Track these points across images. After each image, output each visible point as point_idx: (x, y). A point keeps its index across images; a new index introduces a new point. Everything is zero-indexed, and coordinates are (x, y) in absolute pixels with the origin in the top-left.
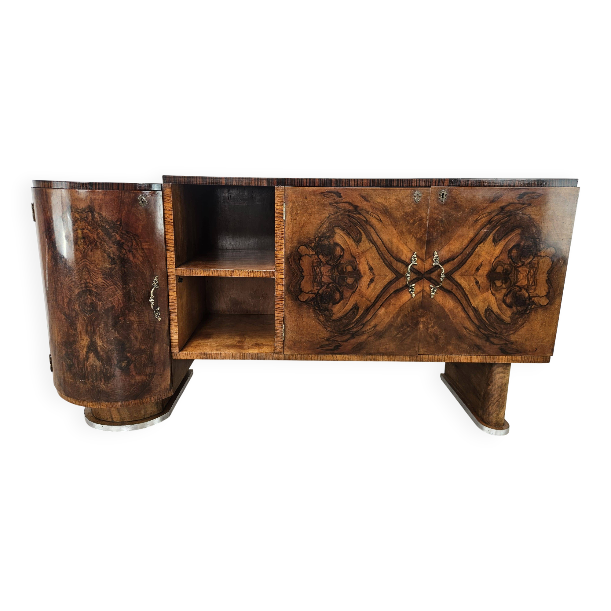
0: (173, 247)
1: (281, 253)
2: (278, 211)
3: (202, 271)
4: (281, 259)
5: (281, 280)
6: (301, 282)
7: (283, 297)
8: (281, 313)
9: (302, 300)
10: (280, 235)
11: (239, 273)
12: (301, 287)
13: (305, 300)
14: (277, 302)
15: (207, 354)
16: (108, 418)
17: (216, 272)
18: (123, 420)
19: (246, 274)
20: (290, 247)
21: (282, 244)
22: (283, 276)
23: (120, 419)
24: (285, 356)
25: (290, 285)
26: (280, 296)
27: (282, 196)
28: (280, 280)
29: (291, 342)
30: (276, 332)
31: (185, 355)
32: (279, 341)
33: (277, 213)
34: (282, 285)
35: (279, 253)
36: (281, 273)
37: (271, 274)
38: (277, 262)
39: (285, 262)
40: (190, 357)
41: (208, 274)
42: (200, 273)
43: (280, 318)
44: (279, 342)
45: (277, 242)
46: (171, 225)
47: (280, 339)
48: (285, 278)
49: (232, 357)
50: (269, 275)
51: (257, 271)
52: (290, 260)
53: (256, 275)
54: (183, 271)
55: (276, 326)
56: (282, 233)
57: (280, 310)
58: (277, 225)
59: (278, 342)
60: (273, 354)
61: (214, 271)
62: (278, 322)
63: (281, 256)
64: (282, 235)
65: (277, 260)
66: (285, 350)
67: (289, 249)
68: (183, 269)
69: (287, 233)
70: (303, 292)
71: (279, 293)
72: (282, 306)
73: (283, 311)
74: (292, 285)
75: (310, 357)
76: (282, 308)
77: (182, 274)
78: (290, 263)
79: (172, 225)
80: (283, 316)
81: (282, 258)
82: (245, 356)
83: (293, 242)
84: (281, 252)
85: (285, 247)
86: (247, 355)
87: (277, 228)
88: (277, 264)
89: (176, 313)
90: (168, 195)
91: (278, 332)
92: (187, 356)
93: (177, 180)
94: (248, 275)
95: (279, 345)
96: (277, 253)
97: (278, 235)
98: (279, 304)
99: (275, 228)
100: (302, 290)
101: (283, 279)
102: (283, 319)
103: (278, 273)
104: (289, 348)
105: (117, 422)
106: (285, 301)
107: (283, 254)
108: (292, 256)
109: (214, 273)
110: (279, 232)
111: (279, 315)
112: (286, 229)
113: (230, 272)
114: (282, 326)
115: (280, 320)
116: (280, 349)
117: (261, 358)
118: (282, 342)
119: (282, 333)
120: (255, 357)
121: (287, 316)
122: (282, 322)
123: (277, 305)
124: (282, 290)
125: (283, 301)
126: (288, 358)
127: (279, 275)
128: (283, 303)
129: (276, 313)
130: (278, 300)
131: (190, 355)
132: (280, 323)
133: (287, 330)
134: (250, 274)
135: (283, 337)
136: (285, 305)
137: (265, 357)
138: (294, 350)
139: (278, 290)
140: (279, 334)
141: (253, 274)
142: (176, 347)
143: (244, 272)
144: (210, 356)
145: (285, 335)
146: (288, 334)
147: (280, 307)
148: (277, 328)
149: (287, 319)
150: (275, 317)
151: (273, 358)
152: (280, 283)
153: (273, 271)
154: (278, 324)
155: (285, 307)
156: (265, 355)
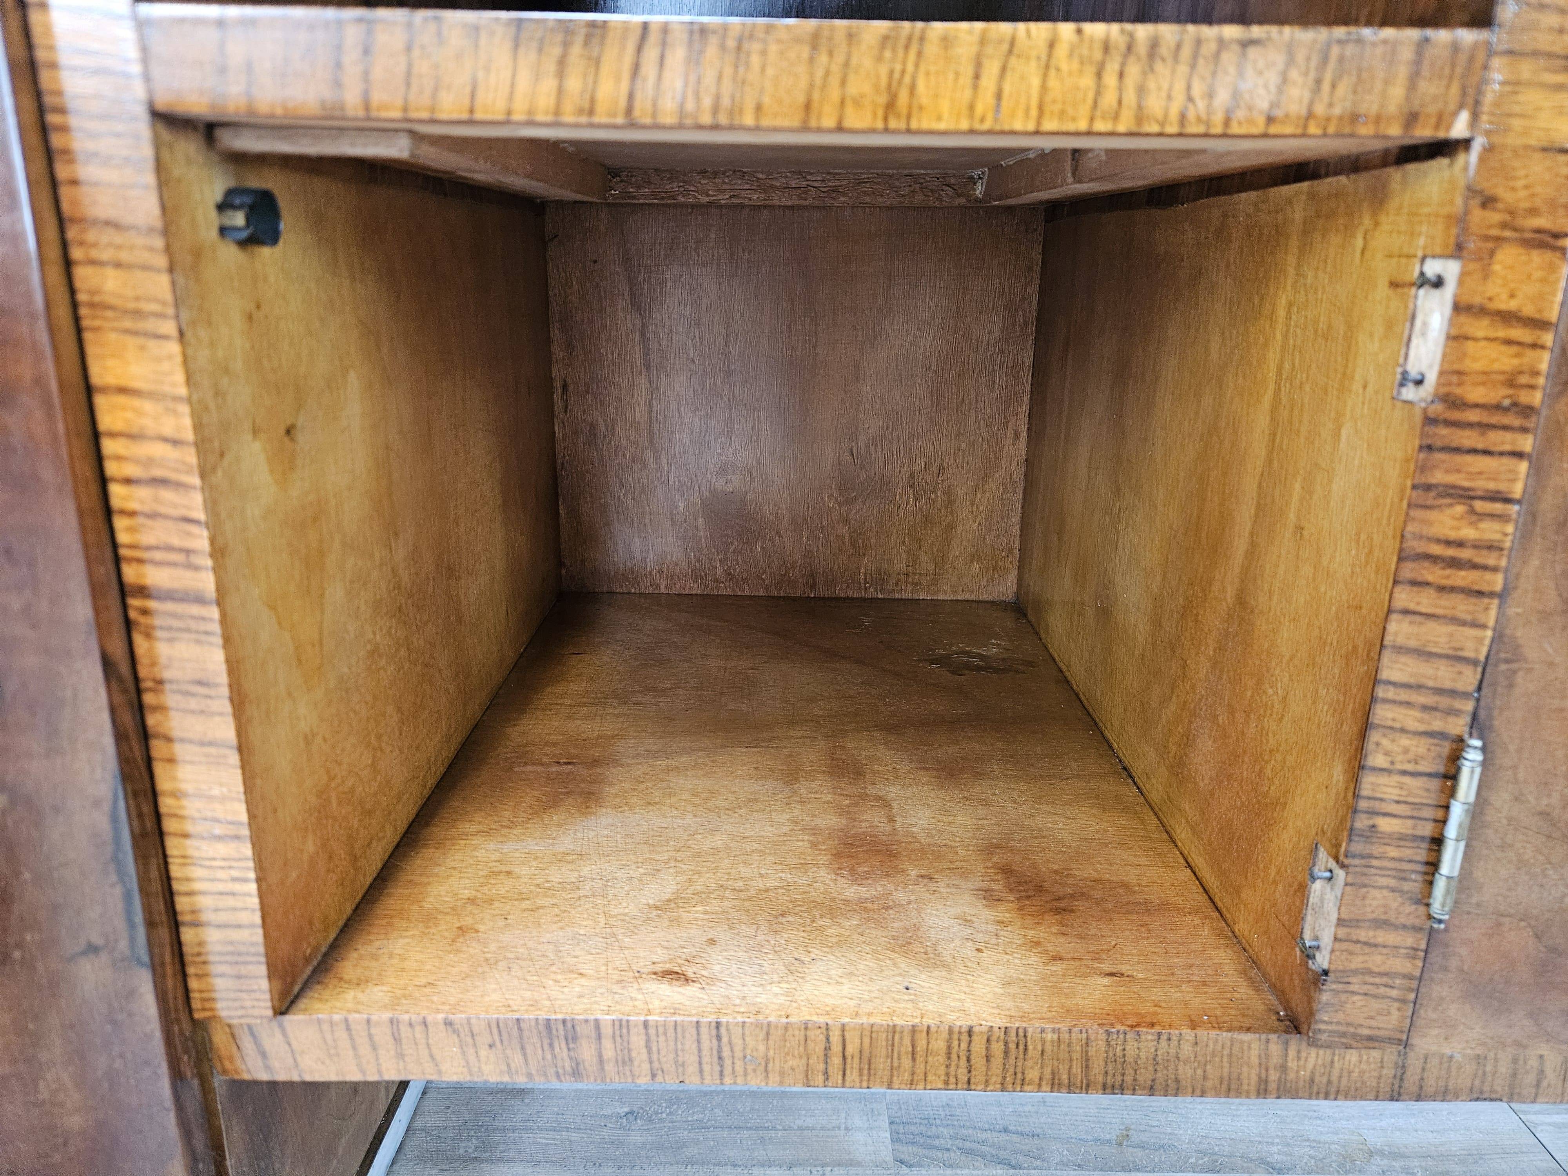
7: (1528, 411)
8: (1462, 607)
11: (991, 69)
14: (1437, 477)
19: (1087, 81)
24: (1402, 1069)
26: (1499, 394)
29: (1519, 938)
30: (1362, 822)
31: (345, 1041)
32: (1381, 924)
34: (1546, 241)
37: (1428, 88)
40: (399, 1056)
41: (574, 83)
43: (1442, 674)
44: (1382, 936)
47: (1394, 902)
49: (836, 1061)
50: (1396, 95)
55: (1380, 760)
57: (1462, 577)
59: (1363, 934)
60: (1275, 1046)
61: (651, 54)
62: (1411, 719)
66: (1427, 1013)
71: (1493, 351)
72: (1490, 530)
73: (1497, 582)
76: (1492, 547)
80: (1479, 643)
82: (978, 1061)
86: (997, 1048)
89: (200, 600)
91: (1385, 825)
92: (364, 1047)
94: (1109, 99)
95: (1376, 961)
98: (1466, 496)
102: (1469, 679)
103: (1527, 67)
104: (1488, 996)
106: (1538, 471)
109: (649, 68)
111: (1438, 636)
113: (864, 59)
114: (1455, 758)
115: (1439, 691)
116: (1375, 1005)
117: (1145, 1076)
118: (1417, 929)
119: (1438, 842)
120: (1077, 1069)
121: (1531, 652)
122: (1457, 713)
123: (1433, 515)
124: (1529, 310)
125: (1519, 455)
126: (1431, 1084)
127: (1531, 98)
128: (1517, 490)
129: (1406, 612)
130: (1457, 450)
131: (397, 1040)
132: (1437, 725)
133: (1501, 799)
134: (1141, 90)
135: (1440, 885)
136: (1533, 516)
137: (1186, 1072)
138: (1531, 1015)
139: (1482, 311)
140: (1393, 852)
141: (1179, 87)
142: (243, 970)
143: (1061, 51)
144: (609, 1052)
145: (1468, 856)
146: (1502, 847)
147: (1468, 533)
148: (1383, 779)
149: (1520, 678)
150: (1387, 657)
151: (1273, 1076)
152: (1533, 212)
153: (1467, 36)
154: (1405, 741)
155: (1525, 536)
156: (1187, 1049)
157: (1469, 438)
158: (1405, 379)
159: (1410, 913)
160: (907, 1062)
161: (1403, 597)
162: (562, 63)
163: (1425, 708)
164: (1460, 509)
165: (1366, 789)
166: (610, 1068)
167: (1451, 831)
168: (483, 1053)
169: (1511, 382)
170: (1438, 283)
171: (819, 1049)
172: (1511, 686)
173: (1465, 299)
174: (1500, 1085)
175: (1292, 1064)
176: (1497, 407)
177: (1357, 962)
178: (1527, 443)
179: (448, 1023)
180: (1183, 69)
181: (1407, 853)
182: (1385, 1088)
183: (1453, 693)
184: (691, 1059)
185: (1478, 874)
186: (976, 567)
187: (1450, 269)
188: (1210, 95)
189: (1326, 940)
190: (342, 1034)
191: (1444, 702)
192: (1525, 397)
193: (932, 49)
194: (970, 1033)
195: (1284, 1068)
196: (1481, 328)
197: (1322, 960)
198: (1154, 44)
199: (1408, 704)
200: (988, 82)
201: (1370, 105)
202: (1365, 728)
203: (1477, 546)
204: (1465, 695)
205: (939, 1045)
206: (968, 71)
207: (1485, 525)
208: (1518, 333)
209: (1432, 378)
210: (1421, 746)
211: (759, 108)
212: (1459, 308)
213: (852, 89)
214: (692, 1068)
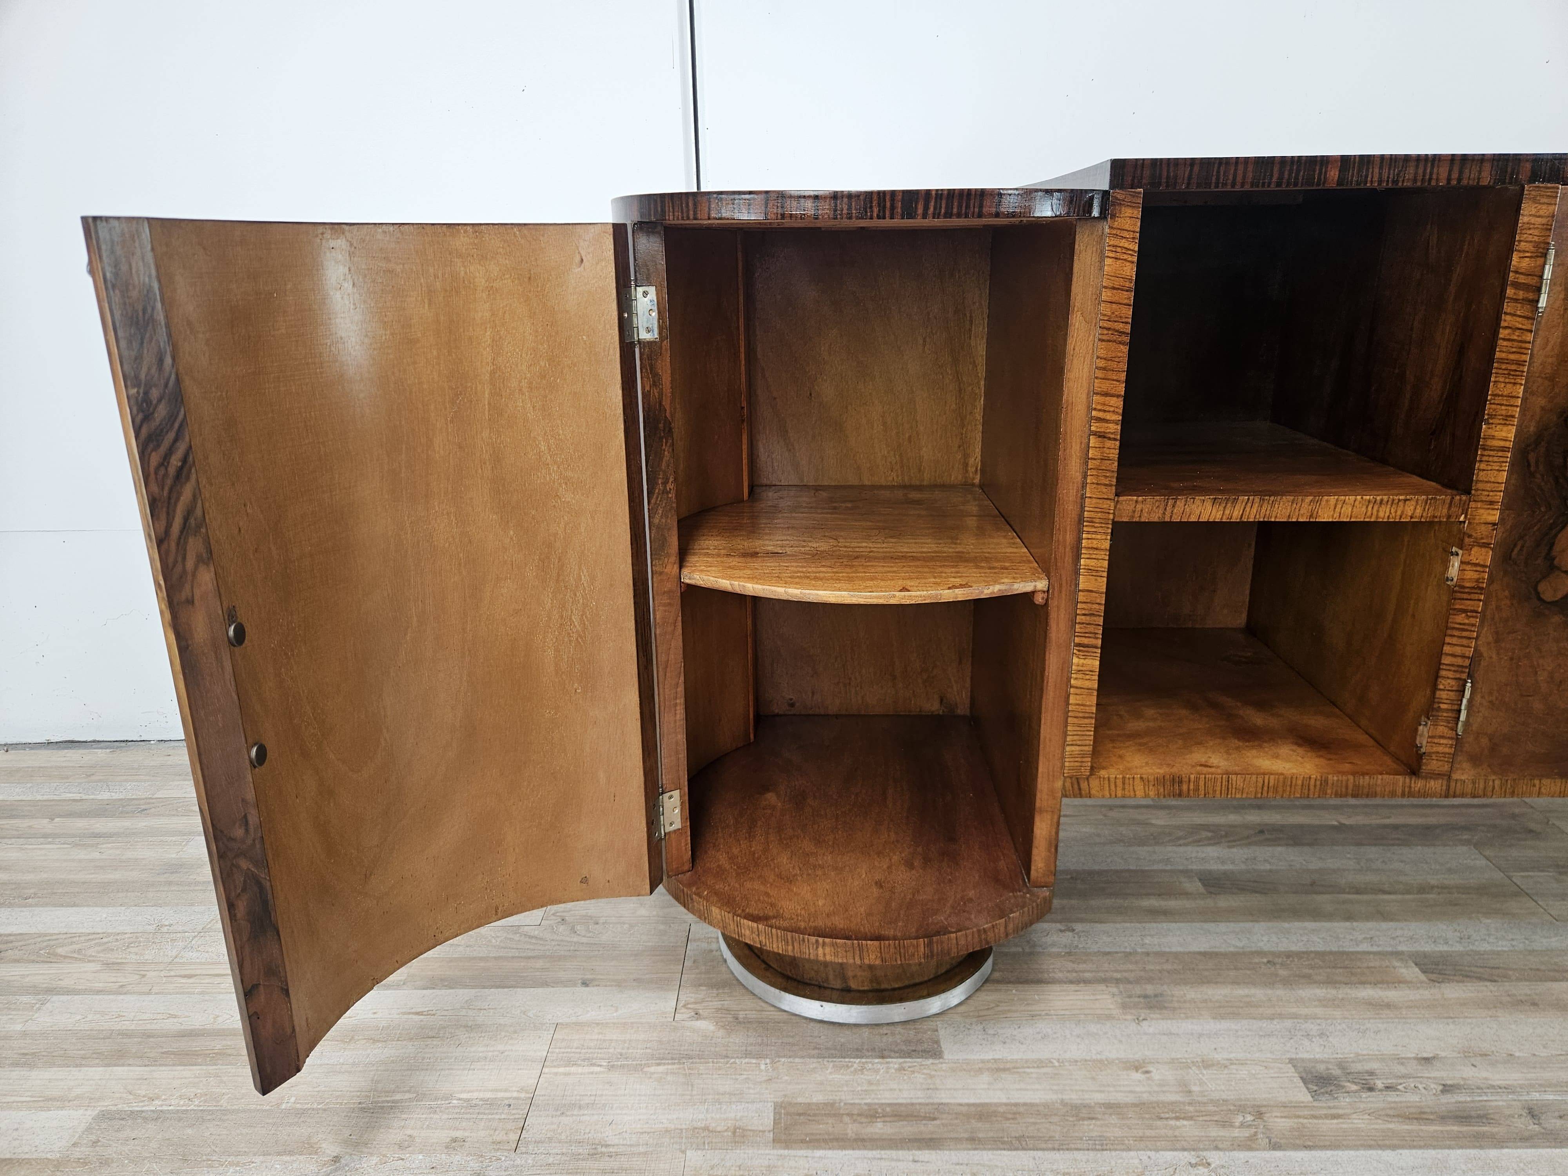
0: (1116, 423)
1: (1504, 434)
2: (1522, 279)
3: (1208, 504)
4: (1500, 454)
5: (1483, 530)
6: (1556, 536)
7: (1482, 588)
8: (1465, 642)
9: (1548, 596)
10: (1514, 367)
11: (1339, 506)
12: (1554, 553)
13: (1559, 595)
14: (1457, 607)
15: (1181, 782)
16: (831, 977)
17: (1256, 506)
18: (879, 983)
19: (1364, 509)
20: (1543, 408)
21: (1512, 401)
22: (1494, 516)
23: (871, 981)
24: (1448, 786)
25: (1515, 545)
26: (1473, 584)
27: (1544, 221)
28: (1483, 527)
29: (1484, 741)
30: (1436, 706)
31: (1107, 785)
32: (1442, 737)
33: (1516, 285)
34: (1486, 545)
35: (1496, 434)
36: (1492, 503)
37: (1453, 509)
38: (1483, 466)
39: (1512, 465)
40: (1124, 789)
41: (1227, 512)
42: (1198, 512)
43: (1459, 661)
44: (1442, 741)
45: (1498, 392)
46: (1120, 343)
47: (1446, 730)
48: (1502, 519)
49: (1266, 788)
50: (1445, 511)
51: (1406, 500)
52: (1532, 457)
53: (1399, 513)
54: (1139, 507)
55: (1441, 687)
56: (1524, 357)
57: (1465, 634)
58: (1507, 331)
59: (1436, 741)
60: (1408, 780)
61: (1249, 505)
62: (1450, 674)
63: (1502, 444)
64: (1521, 368)
65: (1485, 458)
66: (1456, 766)
67: (1537, 418)
68: (1140, 498)
69: (1538, 361)
70: (1559, 569)
71: (1472, 573)
72: (1472, 621)
73: (1475, 635)
74: (1522, 547)
75: (1534, 786)
76: (1473, 625)
77: (1137, 515)
78: (1529, 465)
79: (1123, 343)
80: (1470, 652)
81: (1503, 449)
82: (1312, 787)
83: (1557, 390)
84: (1505, 428)
85: (1524, 410)
86: (1318, 783)
87: (1505, 343)
88: (1481, 473)
89: (1096, 647)
90: (1125, 234)
91: (1443, 706)
92: (1113, 787)
93: (1165, 174)
95: (1441, 749)
96: (1491, 432)
97: (1504, 367)
98: (1465, 611)
99: (1500, 342)
100: (1556, 562)
101: (1494, 524)
102: (1467, 662)
103: (1479, 504)
104: (1475, 760)
105: (859, 991)
106: (1485, 604)
107: (1512, 436)
108: (1543, 443)
109: (1248, 509)
110: (1512, 357)
111: (1458, 650)
112: (1539, 341)
113: (1305, 505)
114: (1464, 686)
115: (1458, 666)
116: (1440, 763)
117: (1366, 791)
118: (1452, 738)
119: (1459, 711)
120: (1344, 790)
121: (1485, 655)
122: (1464, 672)
123: (1456, 617)
124: (1482, 563)
125: (1480, 600)
126: (1458, 792)
127: (1481, 511)
128: (1480, 609)
129: (1449, 644)
130: (1463, 599)
131: (1124, 784)
132: (1458, 676)
133: (1478, 698)
134: (1378, 511)
135: (1460, 724)
136: (1484, 616)
137: (1378, 789)
138: (1489, 766)
139: (1468, 563)
140: (1445, 714)
141: (1388, 510)
142: (1084, 760)
143: (1357, 503)
144: (1192, 787)
145: (1468, 716)
146: (1479, 712)
147: (1467, 621)
148: (1442, 693)
149: (1482, 662)
150: (1443, 657)
151: (1407, 790)
152: (1482, 538)
153: (1464, 498)
154: (1449, 681)
155: (1482, 622)
156: (1379, 782)
157: (1465, 596)
158: (1447, 579)
159: (1451, 734)
160: (1288, 788)
161: (1448, 640)
162: (1225, 508)
163: (1454, 671)
164: (1463, 615)
165: (1437, 696)
166: (1191, 792)
167: (1463, 707)
168: (1151, 787)
169: (1477, 581)
170: (1457, 554)
171: (1260, 785)
172: (1480, 664)
173: (1463, 560)
174: (1481, 793)
175: (1413, 785)
176: (1473, 588)
177: (1435, 749)
178: (1482, 597)
179: (1141, 778)
180: (1389, 506)
181: (1450, 714)
182: (1443, 793)
183: (1462, 666)
184: (1218, 789)
185: (1471, 721)
186: (1225, 611)
187: (1460, 552)
188: (1396, 512)
189: (1424, 743)
190: (1106, 782)
191: (1460, 669)
192: (1481, 585)
193: (1323, 503)
194: (1310, 778)
195: (1410, 787)
196: (1468, 567)
197: (1423, 750)
198: (1382, 500)
199: (1449, 670)
200: (1338, 510)
201: (1438, 514)
202: (1437, 677)
203: (1468, 624)
204: (1466, 667)
205: (1299, 782)
206: (1332, 507)
207: (1471, 619)
208: (1479, 569)
209: (1455, 579)
210: (1453, 683)
211: (1276, 517)
212: (1462, 562)
213: (1302, 512)
214: (1218, 792)
